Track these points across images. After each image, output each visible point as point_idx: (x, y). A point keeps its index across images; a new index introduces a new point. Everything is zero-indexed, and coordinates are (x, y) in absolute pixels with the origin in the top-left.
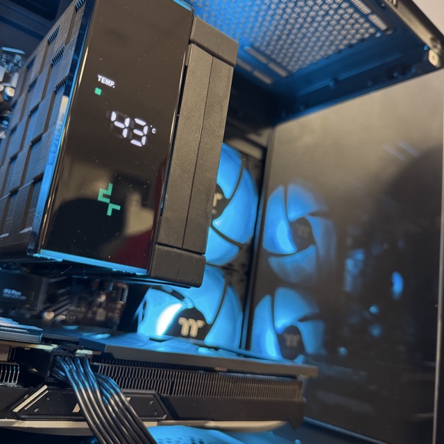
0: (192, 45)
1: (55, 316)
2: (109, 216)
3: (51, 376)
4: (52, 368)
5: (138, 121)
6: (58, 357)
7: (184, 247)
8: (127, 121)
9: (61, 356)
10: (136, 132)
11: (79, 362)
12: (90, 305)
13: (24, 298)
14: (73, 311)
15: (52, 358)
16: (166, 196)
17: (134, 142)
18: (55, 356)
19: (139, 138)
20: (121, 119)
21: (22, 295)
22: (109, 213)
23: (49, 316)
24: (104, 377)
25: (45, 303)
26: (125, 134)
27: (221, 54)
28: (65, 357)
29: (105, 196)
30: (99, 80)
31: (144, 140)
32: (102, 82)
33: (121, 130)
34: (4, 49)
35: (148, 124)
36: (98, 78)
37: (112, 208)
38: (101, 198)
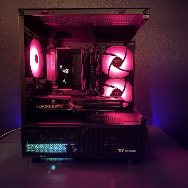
14: (88, 93)
22: (65, 83)
26: (65, 72)
31: (68, 72)
35: (68, 69)
36: (60, 66)
37: (65, 82)
38: (64, 82)
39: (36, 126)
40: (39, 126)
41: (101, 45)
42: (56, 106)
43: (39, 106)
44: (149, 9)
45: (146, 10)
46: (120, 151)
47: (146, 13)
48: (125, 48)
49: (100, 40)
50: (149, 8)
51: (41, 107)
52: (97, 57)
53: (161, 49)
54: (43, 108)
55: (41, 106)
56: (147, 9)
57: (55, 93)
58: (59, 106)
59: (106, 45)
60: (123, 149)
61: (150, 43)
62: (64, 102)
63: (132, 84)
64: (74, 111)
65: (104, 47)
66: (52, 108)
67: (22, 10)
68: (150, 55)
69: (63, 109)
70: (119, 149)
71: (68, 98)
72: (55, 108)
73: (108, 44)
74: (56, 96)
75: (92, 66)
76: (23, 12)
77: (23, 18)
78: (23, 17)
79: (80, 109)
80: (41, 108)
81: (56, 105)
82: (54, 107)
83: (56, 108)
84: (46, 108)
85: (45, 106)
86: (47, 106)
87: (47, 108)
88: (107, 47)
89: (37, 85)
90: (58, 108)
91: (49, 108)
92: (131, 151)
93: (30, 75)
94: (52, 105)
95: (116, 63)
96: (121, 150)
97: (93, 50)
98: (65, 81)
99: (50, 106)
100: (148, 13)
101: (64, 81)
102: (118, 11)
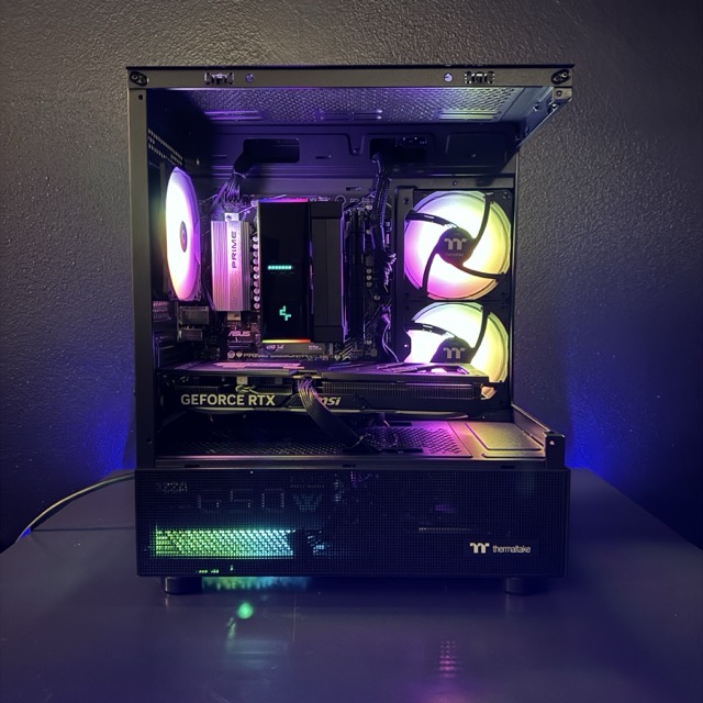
1: (342, 358)
14: (355, 352)
22: (286, 319)
37: (287, 317)
38: (281, 314)
39: (186, 466)
40: (198, 466)
41: (400, 187)
42: (252, 400)
43: (193, 399)
44: (570, 70)
45: (561, 72)
46: (476, 551)
47: (559, 82)
48: (481, 195)
49: (396, 170)
50: (571, 66)
51: (199, 401)
52: (386, 228)
53: (602, 199)
54: (206, 404)
55: (199, 398)
56: (565, 68)
57: (239, 355)
58: (261, 397)
59: (416, 189)
60: (487, 545)
61: (561, 178)
62: (277, 383)
63: (508, 322)
64: (315, 416)
65: (409, 193)
66: (236, 406)
67: (141, 72)
68: (563, 219)
69: (274, 410)
70: (471, 544)
71: (291, 370)
72: (246, 405)
73: (422, 184)
74: (249, 364)
75: (369, 261)
76: (145, 78)
77: (144, 97)
78: (144, 93)
79: (334, 407)
80: (199, 405)
81: (250, 396)
82: (246, 400)
83: (253, 406)
84: (217, 405)
85: (212, 400)
86: (221, 399)
87: (222, 405)
88: (421, 194)
89: (180, 326)
90: (258, 406)
91: (228, 406)
92: (515, 550)
93: (165, 291)
94: (236, 394)
95: (451, 247)
96: (480, 548)
97: (375, 205)
98: (287, 312)
99: (232, 400)
100: (569, 83)
101: (282, 312)
102: (469, 73)
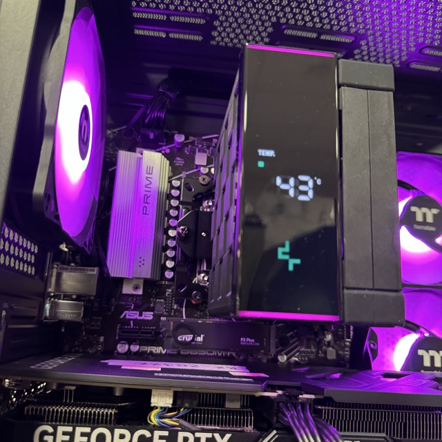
0: (342, 87)
1: (288, 359)
2: (291, 272)
3: (277, 421)
4: (277, 413)
5: (302, 178)
6: (281, 404)
7: (375, 287)
8: (292, 181)
9: (283, 402)
10: (302, 188)
11: (300, 407)
12: (319, 344)
13: (258, 344)
14: (304, 352)
15: (276, 405)
16: (345, 240)
17: (302, 198)
18: (278, 403)
19: (305, 193)
20: (285, 181)
21: (256, 342)
22: (291, 268)
23: (283, 359)
24: (323, 423)
25: (277, 347)
26: (292, 193)
27: (375, 85)
28: (287, 403)
29: (284, 253)
30: (260, 154)
31: (311, 194)
32: (263, 155)
33: (287, 192)
34: (204, 138)
35: (312, 177)
36: (258, 153)
37: (293, 263)
38: (281, 256)
43: (60, 439)
51: (72, 441)
55: (73, 434)
57: (135, 348)
58: (205, 437)
62: (229, 405)
85: (100, 440)
86: (121, 438)
94: (152, 429)
95: (419, 218)
98: (293, 254)
99: (142, 441)
